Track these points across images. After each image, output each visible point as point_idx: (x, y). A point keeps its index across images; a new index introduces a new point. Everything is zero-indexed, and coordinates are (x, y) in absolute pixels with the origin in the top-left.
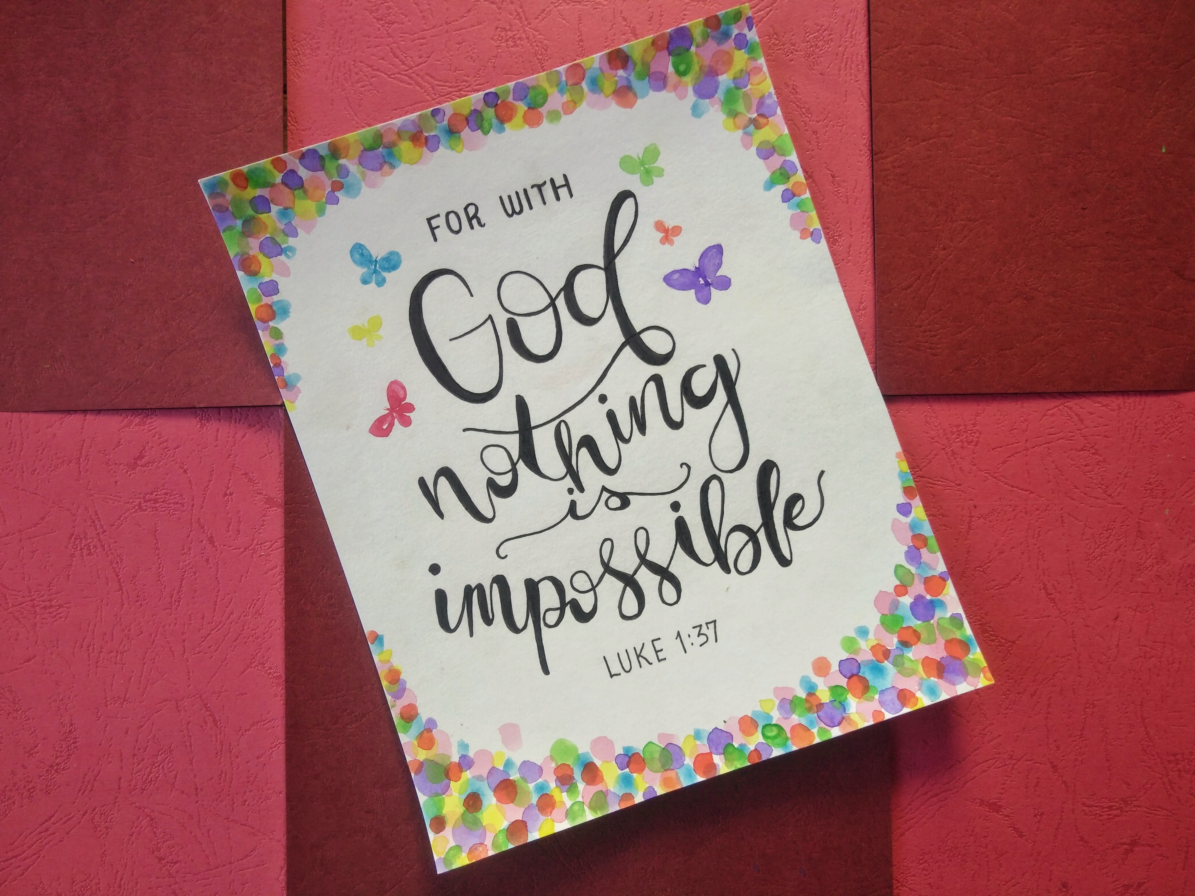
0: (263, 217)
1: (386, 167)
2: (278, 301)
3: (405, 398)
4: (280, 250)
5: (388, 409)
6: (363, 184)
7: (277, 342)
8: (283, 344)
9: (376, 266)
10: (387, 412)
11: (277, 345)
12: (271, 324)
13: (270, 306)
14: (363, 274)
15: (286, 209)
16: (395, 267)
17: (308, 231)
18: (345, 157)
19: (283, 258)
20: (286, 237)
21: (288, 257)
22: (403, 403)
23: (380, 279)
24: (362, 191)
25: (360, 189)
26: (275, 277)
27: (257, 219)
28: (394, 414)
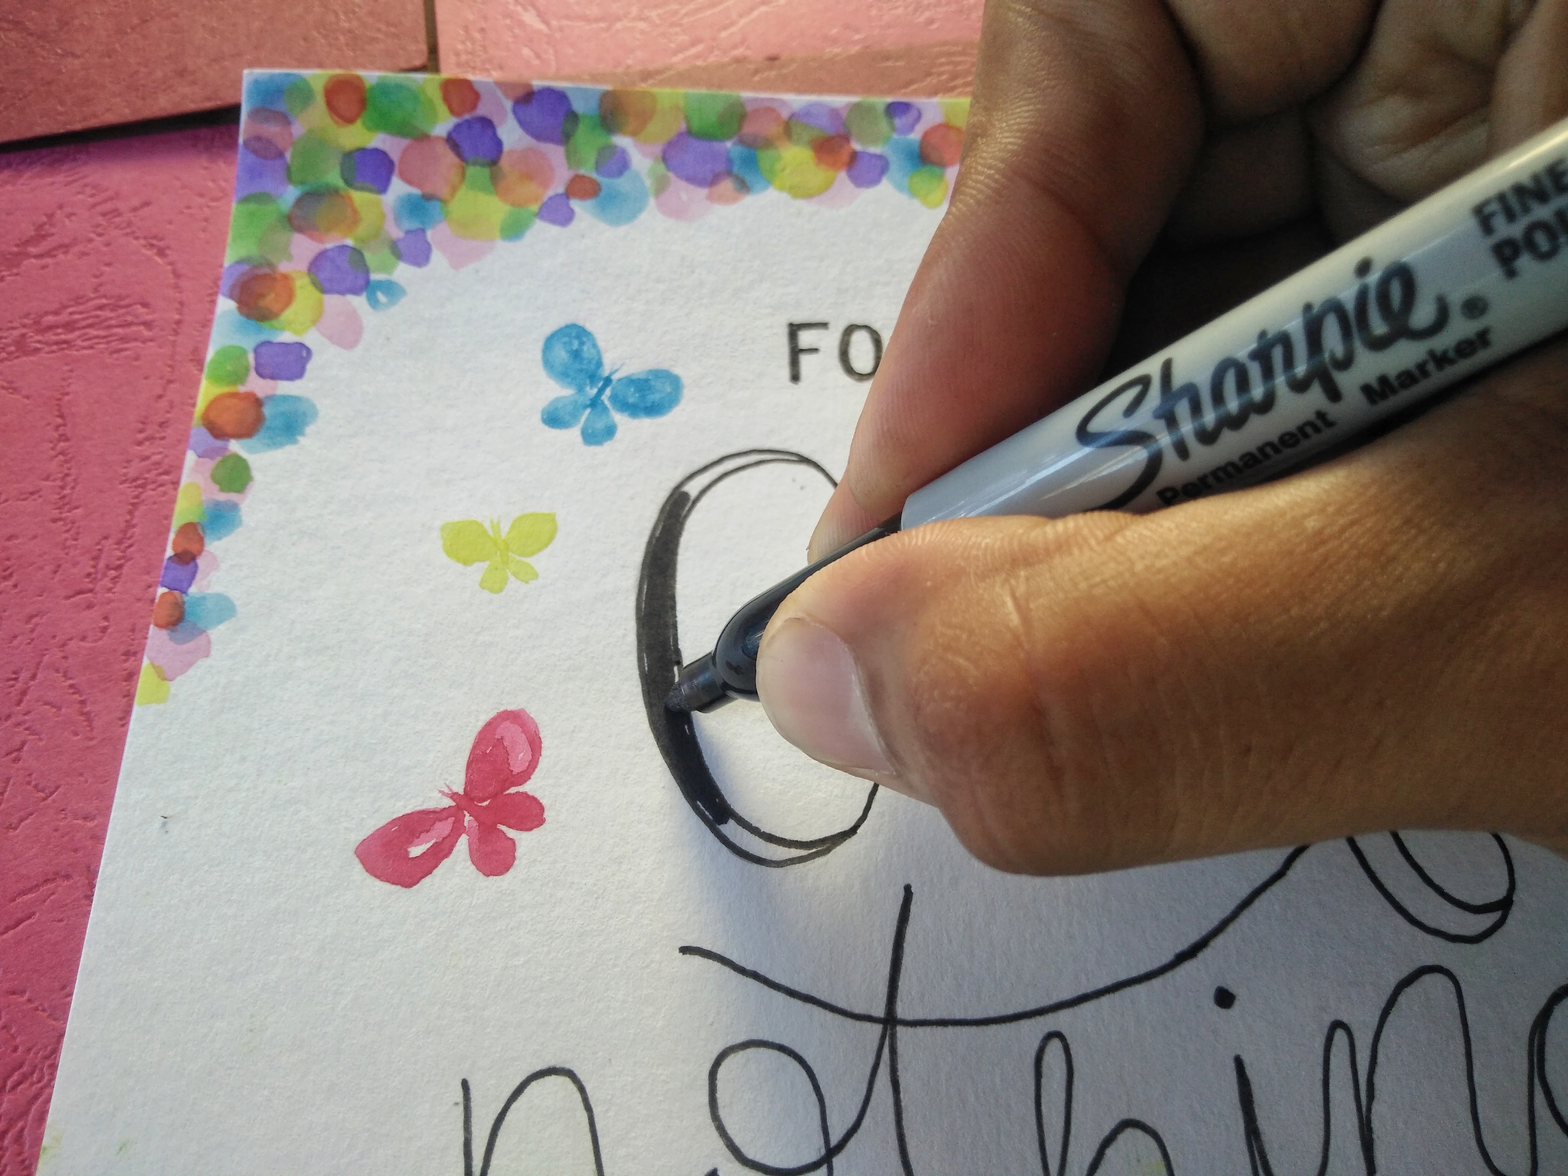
0: (360, 198)
1: (727, 185)
2: (286, 398)
3: (525, 776)
4: (361, 282)
5: (454, 796)
6: (652, 202)
7: (222, 497)
8: (234, 507)
9: (601, 391)
10: (448, 802)
11: (217, 504)
12: (234, 446)
13: (257, 403)
14: (557, 400)
15: (428, 197)
16: (653, 409)
17: (458, 262)
18: (634, 134)
19: (359, 302)
20: (393, 259)
21: (374, 303)
22: (513, 790)
23: (600, 425)
24: (643, 216)
25: (641, 210)
26: (311, 339)
27: (343, 197)
28: (468, 818)
